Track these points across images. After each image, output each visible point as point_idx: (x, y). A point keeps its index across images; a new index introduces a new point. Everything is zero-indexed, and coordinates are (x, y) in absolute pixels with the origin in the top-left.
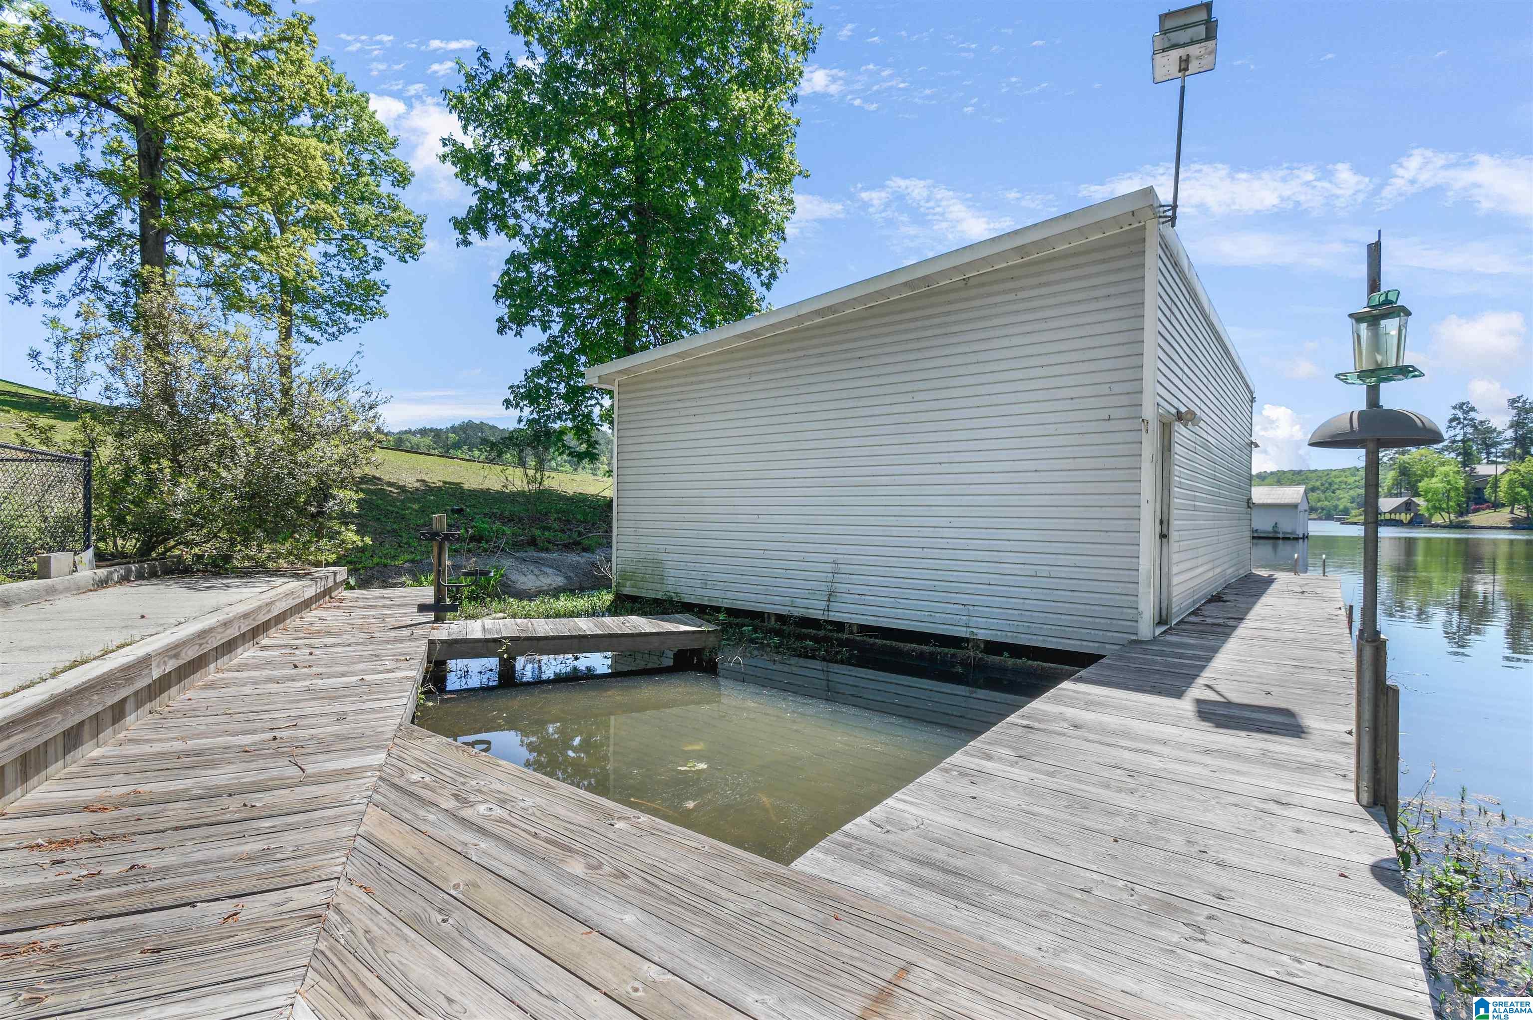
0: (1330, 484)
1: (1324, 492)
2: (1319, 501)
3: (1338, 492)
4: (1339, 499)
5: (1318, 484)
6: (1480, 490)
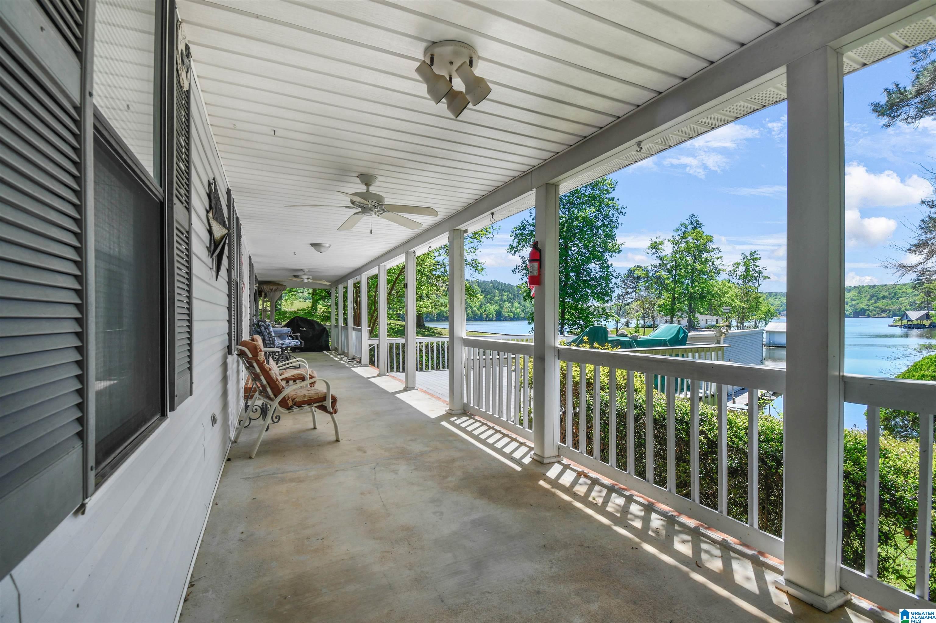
0: (895, 293)
1: (891, 299)
2: (888, 305)
5: (887, 293)
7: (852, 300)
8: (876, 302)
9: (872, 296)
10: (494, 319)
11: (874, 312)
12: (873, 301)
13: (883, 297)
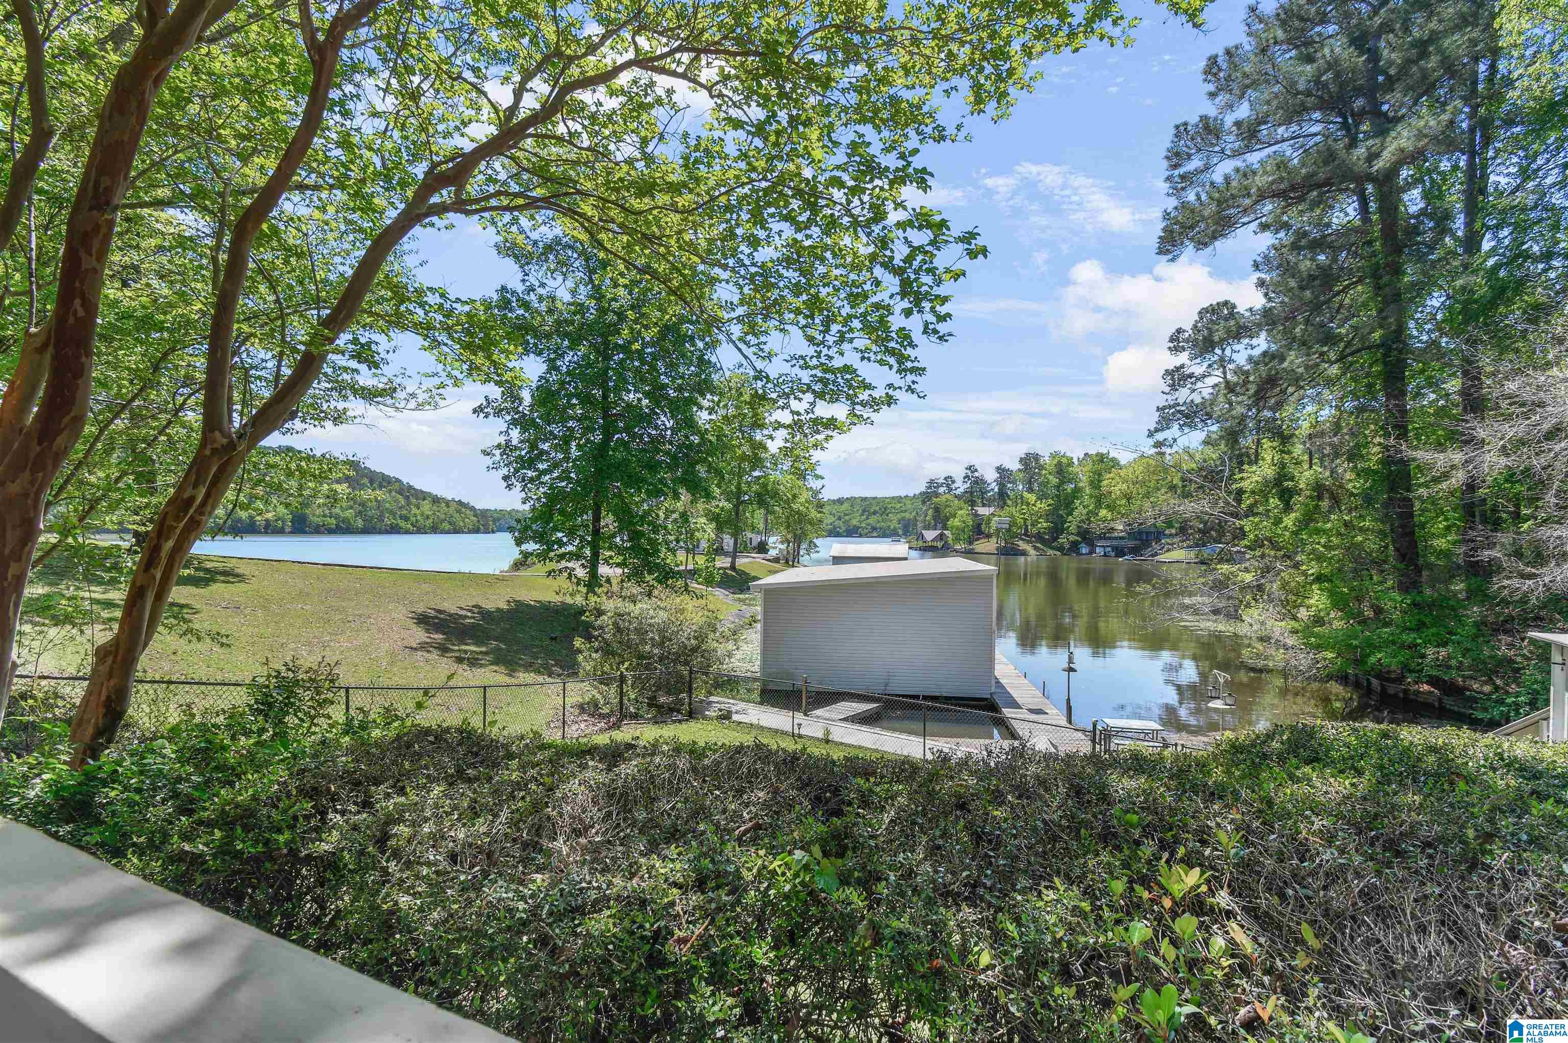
0: (885, 509)
1: (881, 515)
2: (879, 522)
3: (889, 515)
4: (891, 521)
5: (878, 508)
6: (979, 525)
8: (868, 518)
9: (865, 510)
10: (288, 530)
12: (865, 517)
13: (875, 513)
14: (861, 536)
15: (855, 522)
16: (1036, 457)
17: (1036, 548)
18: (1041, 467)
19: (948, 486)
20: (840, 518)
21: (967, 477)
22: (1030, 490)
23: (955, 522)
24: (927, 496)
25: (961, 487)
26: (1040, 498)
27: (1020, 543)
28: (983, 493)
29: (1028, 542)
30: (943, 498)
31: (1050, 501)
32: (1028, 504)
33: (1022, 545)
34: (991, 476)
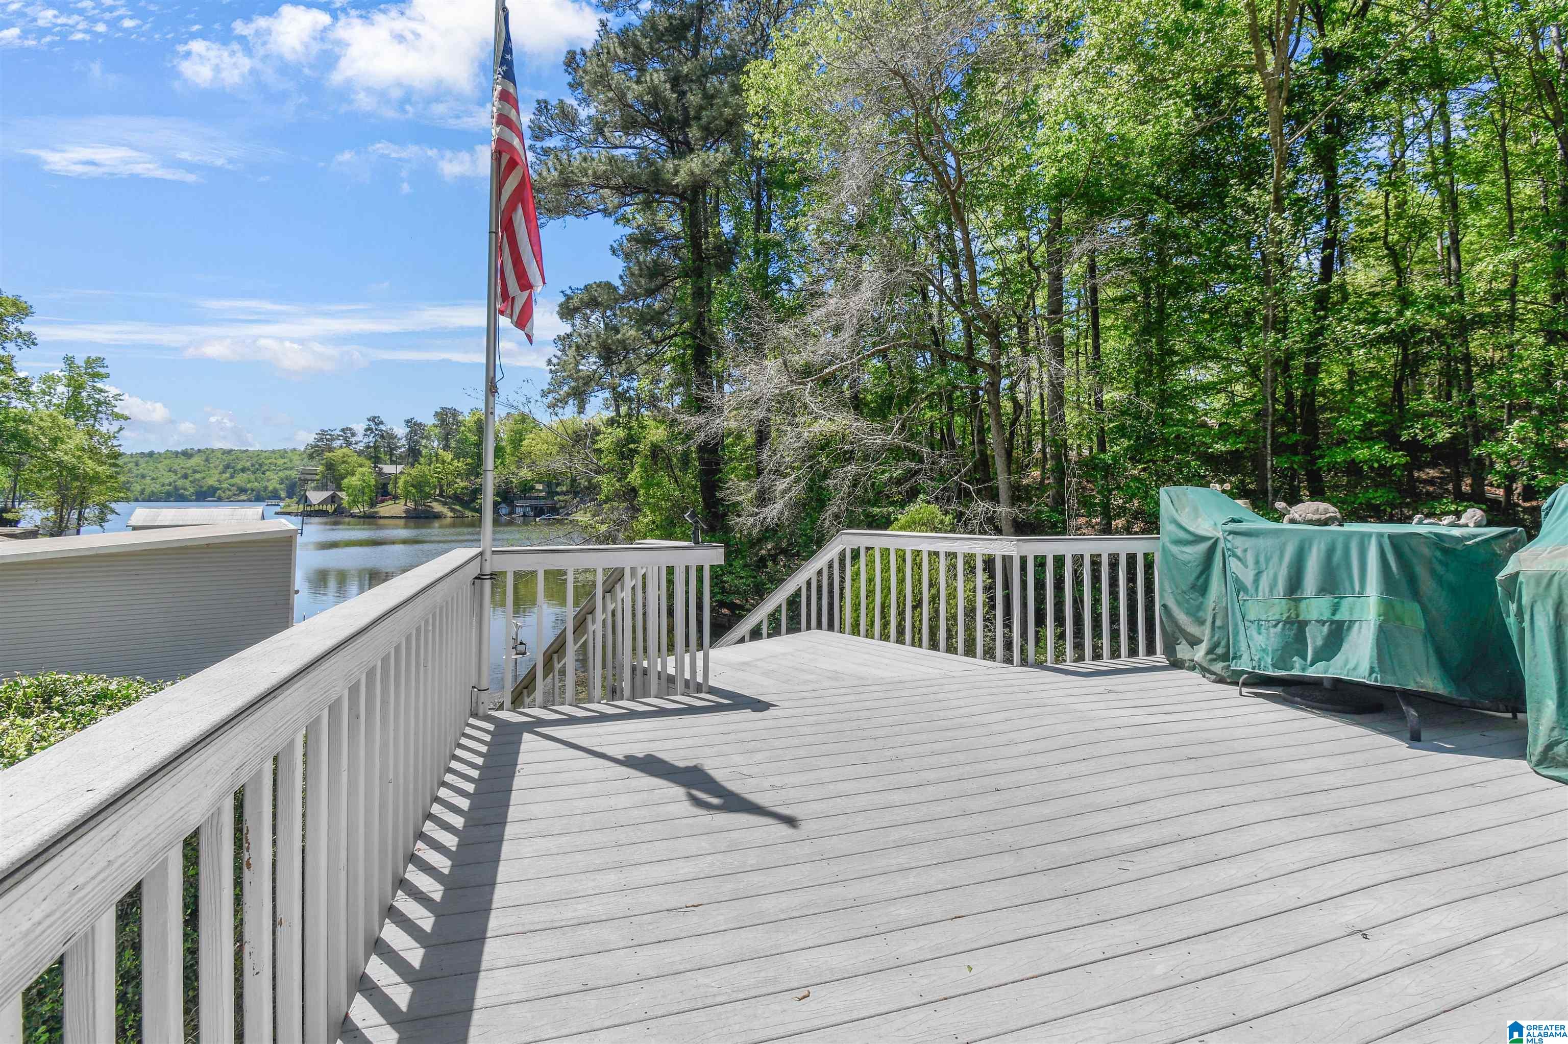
0: (261, 465)
1: (254, 473)
2: (249, 482)
3: (268, 473)
4: (268, 480)
5: (249, 464)
6: (385, 485)
7: (195, 472)
8: (232, 477)
9: (227, 467)
11: (228, 493)
12: (228, 475)
13: (243, 470)
14: (220, 499)
15: (212, 482)
16: (455, 413)
17: (452, 510)
18: (459, 424)
19: (346, 440)
20: (185, 476)
21: (369, 429)
22: (446, 447)
23: (353, 481)
24: (315, 452)
25: (362, 440)
26: (457, 457)
27: (434, 504)
28: (391, 450)
29: (445, 504)
30: (339, 453)
31: (469, 460)
32: (443, 462)
33: (437, 507)
34: (401, 431)
